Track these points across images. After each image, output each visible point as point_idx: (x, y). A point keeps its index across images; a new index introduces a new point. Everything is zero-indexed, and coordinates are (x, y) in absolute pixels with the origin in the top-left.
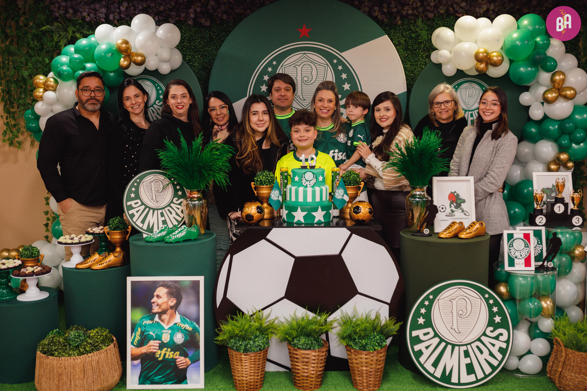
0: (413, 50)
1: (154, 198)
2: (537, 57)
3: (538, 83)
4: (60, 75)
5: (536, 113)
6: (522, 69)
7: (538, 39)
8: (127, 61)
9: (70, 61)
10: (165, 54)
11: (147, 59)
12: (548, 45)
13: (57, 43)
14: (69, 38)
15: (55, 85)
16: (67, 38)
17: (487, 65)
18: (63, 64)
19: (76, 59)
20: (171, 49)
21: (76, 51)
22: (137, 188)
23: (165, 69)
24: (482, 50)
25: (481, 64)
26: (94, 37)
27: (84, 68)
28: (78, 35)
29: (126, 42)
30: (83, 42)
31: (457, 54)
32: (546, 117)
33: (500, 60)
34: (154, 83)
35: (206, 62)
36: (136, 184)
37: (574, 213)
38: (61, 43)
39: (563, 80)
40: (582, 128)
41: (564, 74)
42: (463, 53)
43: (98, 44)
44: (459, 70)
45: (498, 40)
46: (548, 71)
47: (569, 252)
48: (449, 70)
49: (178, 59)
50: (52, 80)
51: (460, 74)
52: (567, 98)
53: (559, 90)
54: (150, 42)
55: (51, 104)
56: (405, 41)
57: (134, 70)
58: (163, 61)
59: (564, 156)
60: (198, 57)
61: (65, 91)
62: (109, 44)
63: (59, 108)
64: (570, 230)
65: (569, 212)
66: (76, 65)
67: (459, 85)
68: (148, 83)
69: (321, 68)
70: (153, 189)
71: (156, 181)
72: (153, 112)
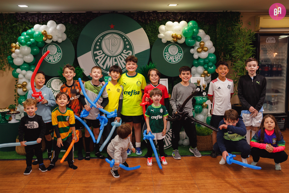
0: (154, 33)
1: (56, 87)
2: (194, 36)
3: (196, 46)
4: (21, 44)
5: (196, 56)
6: (189, 40)
7: (194, 30)
8: (46, 38)
9: (25, 38)
10: (60, 35)
11: (53, 37)
12: (198, 32)
13: (18, 30)
14: (23, 28)
15: (19, 47)
16: (22, 28)
17: (177, 39)
18: (22, 40)
19: (27, 37)
20: (62, 33)
21: (27, 35)
22: (50, 84)
23: (60, 41)
24: (174, 34)
25: (175, 39)
26: (33, 29)
27: (30, 41)
28: (27, 28)
29: (45, 31)
30: (29, 31)
31: (166, 35)
32: (199, 58)
33: (181, 37)
34: (56, 46)
35: (76, 37)
36: (50, 82)
37: (204, 91)
38: (20, 30)
39: (204, 45)
40: (212, 62)
41: (204, 42)
42: (168, 35)
43: (35, 32)
44: (167, 41)
45: (180, 30)
46: (199, 41)
47: (201, 105)
48: (164, 41)
49: (65, 37)
50: (18, 45)
51: (168, 42)
52: (205, 51)
53: (202, 48)
54: (54, 31)
55: (18, 54)
56: (151, 29)
57: (48, 41)
58: (59, 38)
59: (206, 72)
60: (73, 36)
61: (23, 49)
62: (39, 32)
63: (20, 55)
64: (201, 97)
65: (202, 91)
66: (27, 40)
67: (169, 46)
68: (54, 46)
69: (118, 40)
70: (56, 84)
71: (57, 81)
72: (56, 57)
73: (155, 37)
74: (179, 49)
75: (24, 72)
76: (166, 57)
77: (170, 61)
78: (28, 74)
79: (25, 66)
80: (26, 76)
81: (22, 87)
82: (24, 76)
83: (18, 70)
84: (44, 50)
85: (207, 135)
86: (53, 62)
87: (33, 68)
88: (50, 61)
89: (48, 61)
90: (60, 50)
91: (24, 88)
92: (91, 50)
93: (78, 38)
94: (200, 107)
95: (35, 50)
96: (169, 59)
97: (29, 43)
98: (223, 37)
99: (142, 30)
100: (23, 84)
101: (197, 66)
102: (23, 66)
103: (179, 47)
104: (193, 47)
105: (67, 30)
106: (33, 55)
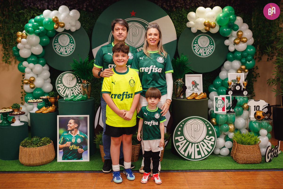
1: (68, 83)
2: (230, 24)
3: (232, 36)
4: (28, 32)
5: (232, 48)
6: (224, 29)
7: (231, 17)
8: (57, 26)
9: (33, 26)
10: (73, 23)
11: (65, 25)
12: (235, 19)
13: (26, 18)
14: (31, 16)
15: (26, 36)
17: (209, 28)
18: (29, 27)
19: (35, 25)
20: (76, 21)
21: (35, 22)
22: (61, 79)
23: (73, 29)
24: (207, 21)
25: (207, 27)
26: (43, 15)
27: (39, 29)
29: (57, 18)
30: (38, 17)
31: (197, 23)
32: (235, 51)
33: (215, 25)
34: (69, 35)
35: (91, 27)
36: (61, 77)
37: (244, 90)
38: (28, 18)
39: (242, 35)
40: (251, 55)
41: (242, 32)
42: (199, 23)
43: (44, 18)
44: (198, 30)
45: (213, 17)
46: (235, 30)
47: (242, 106)
48: (194, 30)
49: (79, 25)
50: (25, 34)
51: (199, 32)
52: (244, 42)
53: (240, 38)
54: (67, 18)
55: (24, 44)
56: (177, 18)
57: (60, 30)
58: (72, 26)
59: (243, 67)
60: (88, 25)
61: (31, 38)
62: (49, 18)
63: (28, 46)
64: (242, 97)
65: (242, 89)
66: (35, 28)
67: (199, 37)
68: (66, 36)
69: (140, 30)
70: (68, 79)
71: (70, 76)
72: (68, 48)
73: (182, 27)
74: (210, 41)
75: (31, 65)
76: (195, 49)
77: (200, 54)
78: (36, 68)
79: (33, 59)
80: (33, 70)
81: (29, 83)
82: (32, 70)
83: (25, 63)
84: (55, 40)
85: (253, 144)
86: (65, 54)
87: (42, 61)
88: (61, 53)
89: (59, 53)
90: (73, 40)
91: (31, 85)
92: (108, 41)
93: (93, 27)
94: (240, 109)
95: (45, 39)
96: (198, 52)
97: (37, 32)
98: (259, 27)
99: (167, 18)
100: (31, 80)
101: (231, 60)
102: (30, 59)
103: (211, 39)
104: (228, 38)
105: (81, 18)
106: (42, 46)
